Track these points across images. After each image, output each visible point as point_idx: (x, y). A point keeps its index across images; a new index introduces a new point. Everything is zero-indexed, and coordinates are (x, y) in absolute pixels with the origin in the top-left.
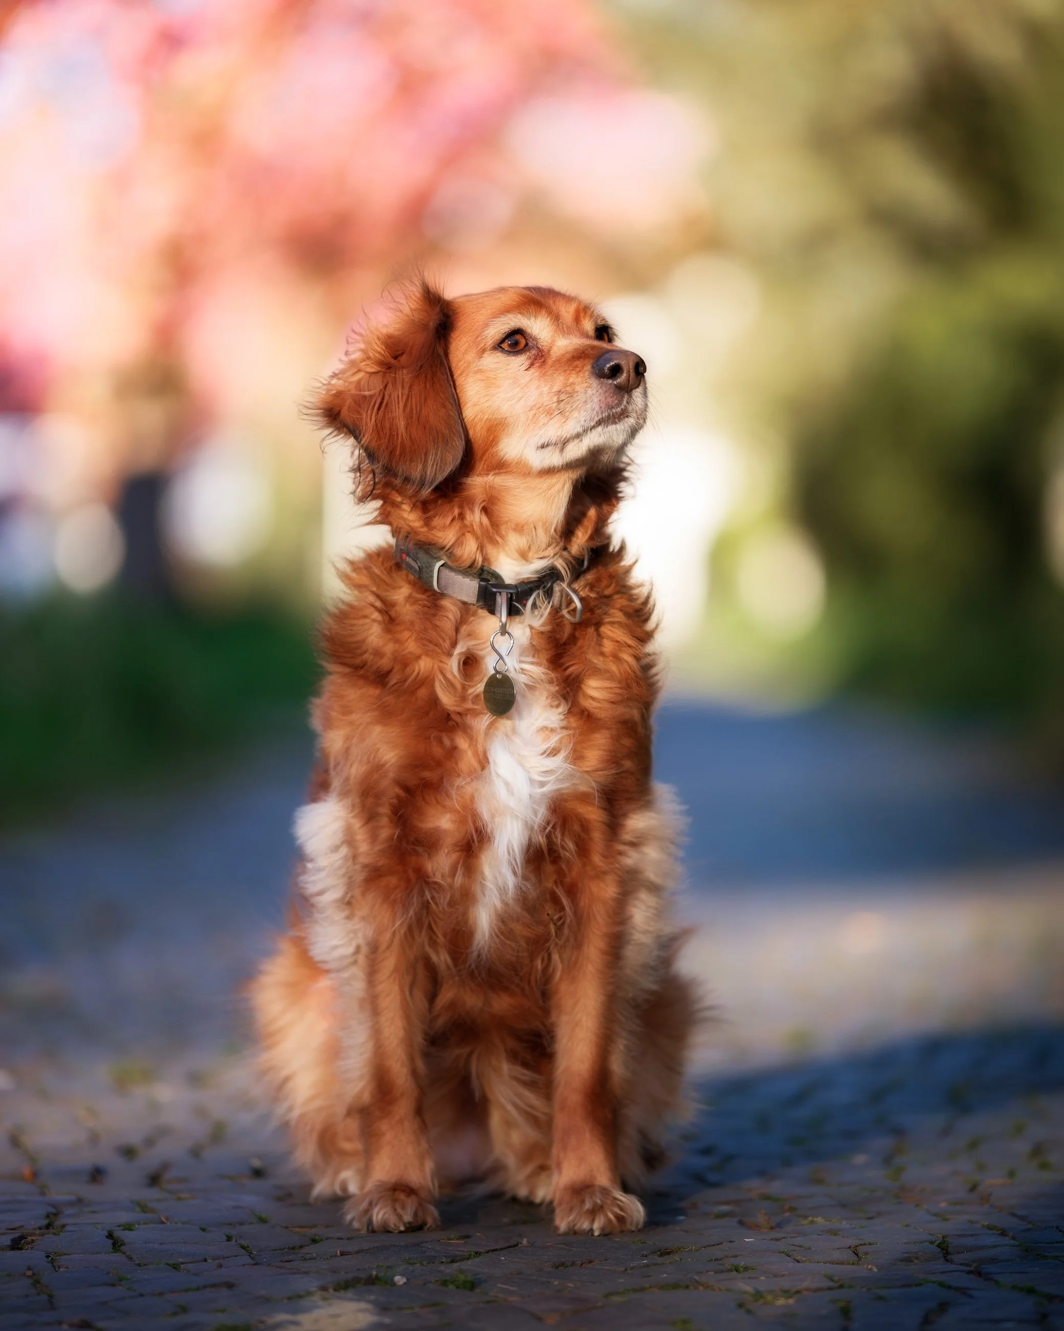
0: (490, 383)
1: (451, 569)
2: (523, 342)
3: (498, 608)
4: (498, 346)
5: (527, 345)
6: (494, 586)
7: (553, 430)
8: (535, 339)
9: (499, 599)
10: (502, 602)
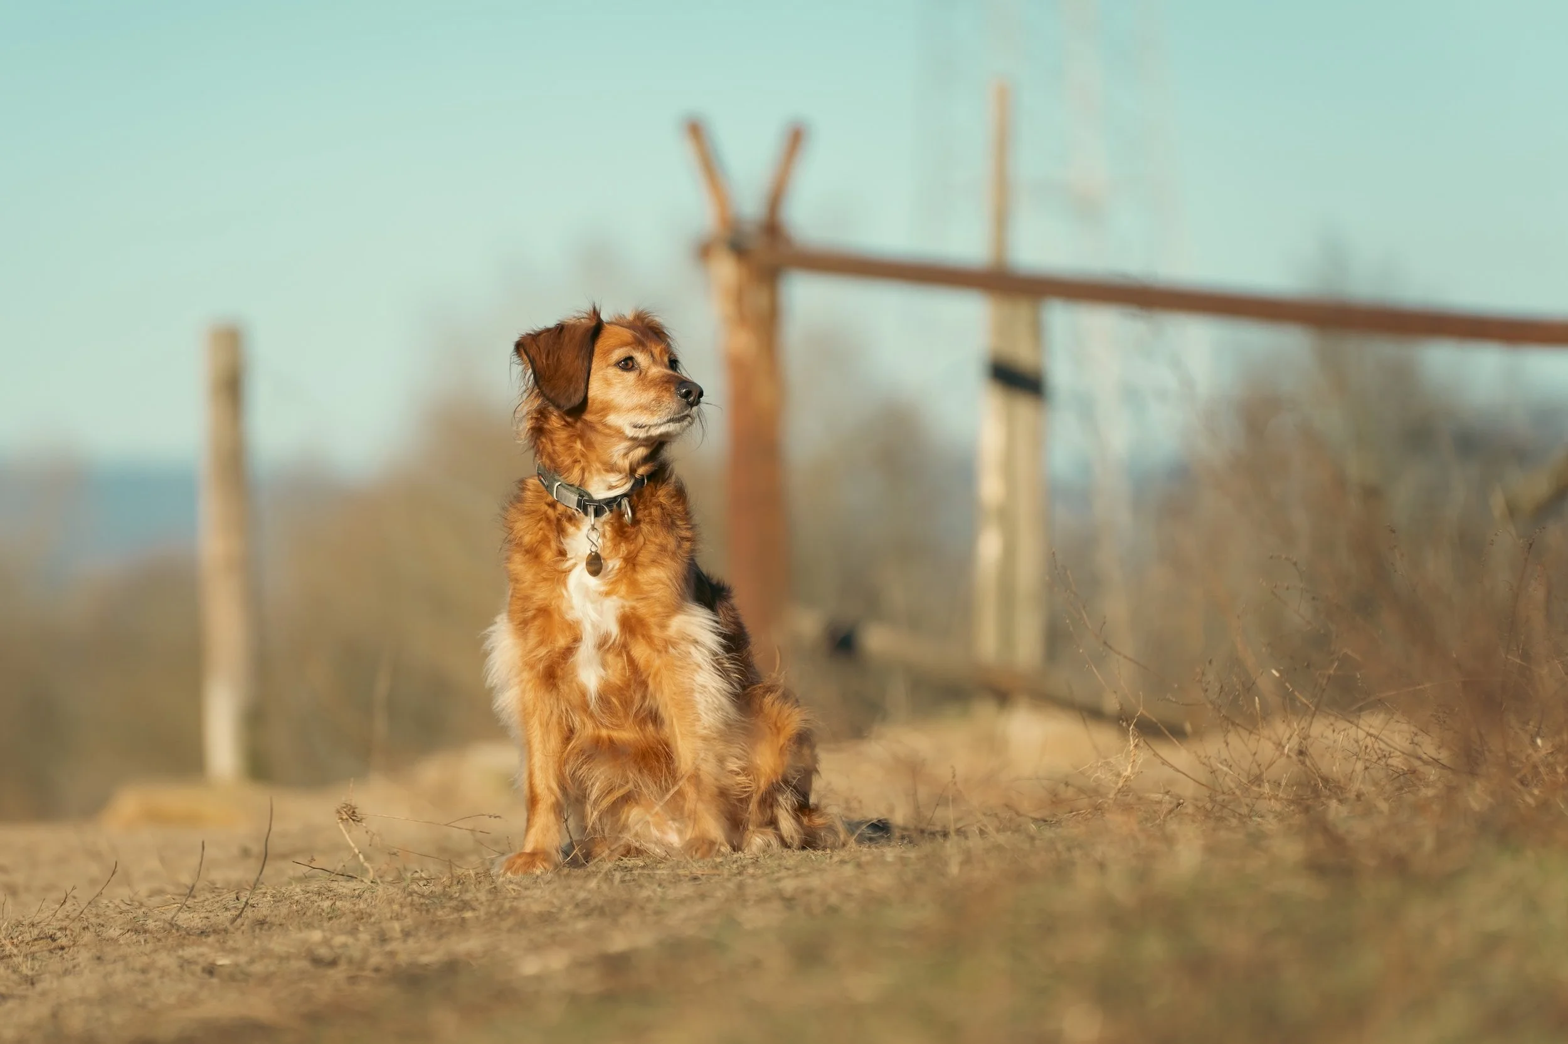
0: (608, 383)
1: (563, 486)
2: (631, 364)
3: (589, 513)
4: (617, 364)
5: (633, 366)
6: (587, 501)
7: (644, 419)
8: (639, 364)
9: (589, 509)
10: (591, 510)
